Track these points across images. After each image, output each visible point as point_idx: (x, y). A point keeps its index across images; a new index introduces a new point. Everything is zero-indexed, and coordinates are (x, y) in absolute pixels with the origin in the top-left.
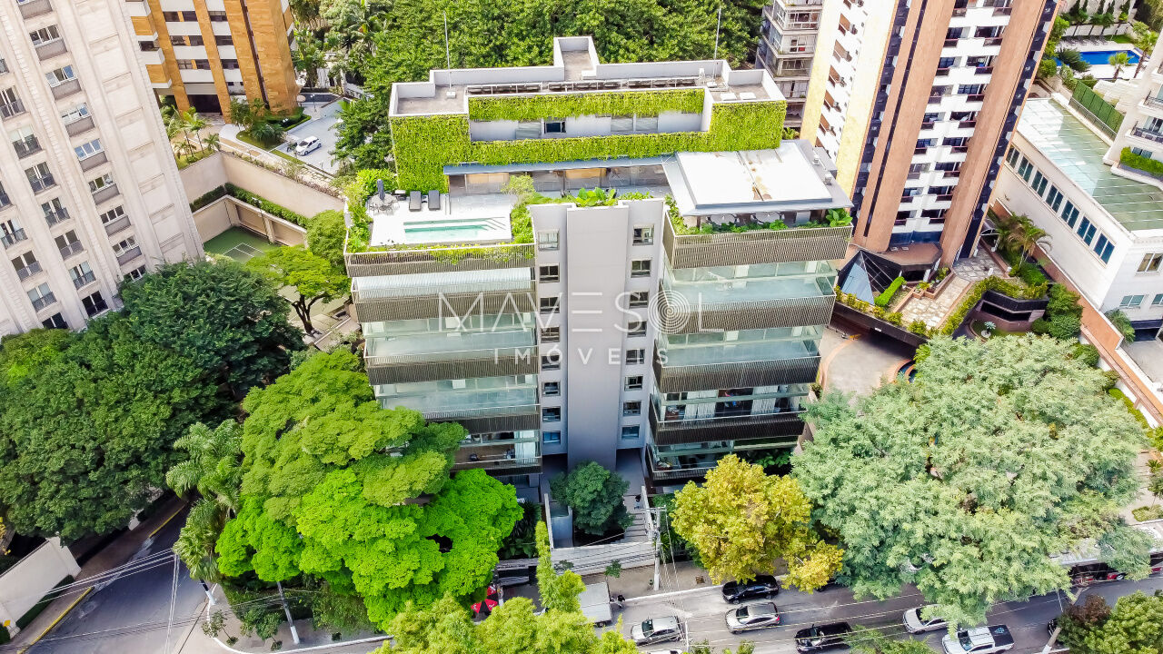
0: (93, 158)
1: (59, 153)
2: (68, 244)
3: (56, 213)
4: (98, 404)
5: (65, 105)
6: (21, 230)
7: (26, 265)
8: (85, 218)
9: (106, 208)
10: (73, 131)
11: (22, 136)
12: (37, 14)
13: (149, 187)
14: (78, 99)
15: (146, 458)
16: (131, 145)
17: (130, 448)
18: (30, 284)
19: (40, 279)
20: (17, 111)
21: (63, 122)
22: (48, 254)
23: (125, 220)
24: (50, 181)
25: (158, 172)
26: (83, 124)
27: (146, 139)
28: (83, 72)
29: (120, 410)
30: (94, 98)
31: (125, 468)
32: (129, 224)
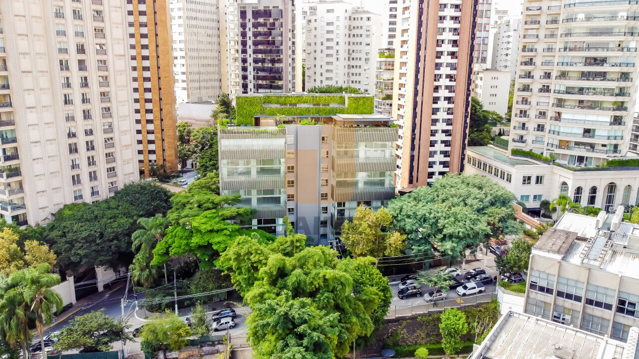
0: (109, 143)
1: (99, 138)
2: (93, 176)
3: (91, 162)
4: (103, 218)
5: (105, 121)
6: (78, 165)
7: (76, 180)
8: (102, 167)
9: (110, 166)
10: (105, 131)
11: (88, 128)
12: (104, 86)
13: (126, 163)
14: (110, 120)
15: (120, 237)
16: (124, 143)
17: (115, 232)
18: (76, 188)
19: (80, 187)
20: (89, 118)
21: (103, 128)
22: (85, 178)
23: (115, 174)
24: (93, 148)
25: (131, 157)
26: (110, 129)
27: (130, 143)
28: (114, 110)
29: (112, 220)
30: (115, 121)
31: (112, 241)
32: (116, 176)
